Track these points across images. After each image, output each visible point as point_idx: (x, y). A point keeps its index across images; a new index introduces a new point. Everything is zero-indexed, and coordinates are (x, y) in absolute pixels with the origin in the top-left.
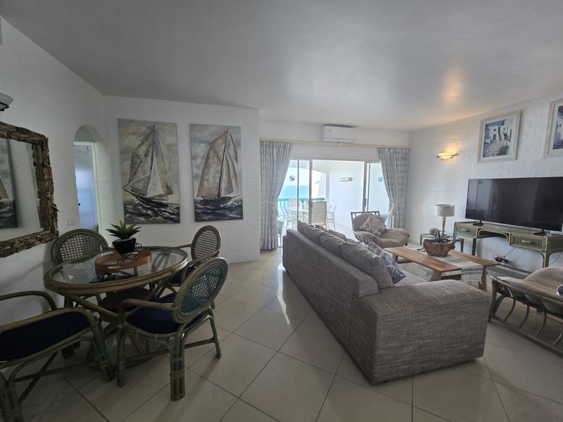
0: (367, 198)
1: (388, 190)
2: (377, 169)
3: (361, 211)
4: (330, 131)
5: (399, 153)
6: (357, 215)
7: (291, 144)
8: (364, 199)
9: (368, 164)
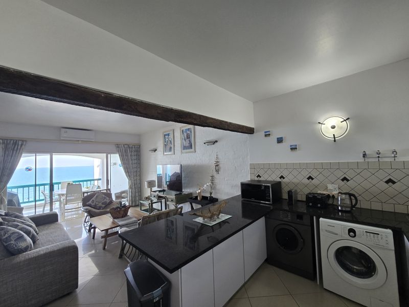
0: (109, 179)
1: (126, 172)
2: (116, 158)
3: (106, 189)
4: (67, 132)
5: (132, 147)
6: (89, 194)
7: (26, 141)
8: (107, 180)
9: (109, 155)
